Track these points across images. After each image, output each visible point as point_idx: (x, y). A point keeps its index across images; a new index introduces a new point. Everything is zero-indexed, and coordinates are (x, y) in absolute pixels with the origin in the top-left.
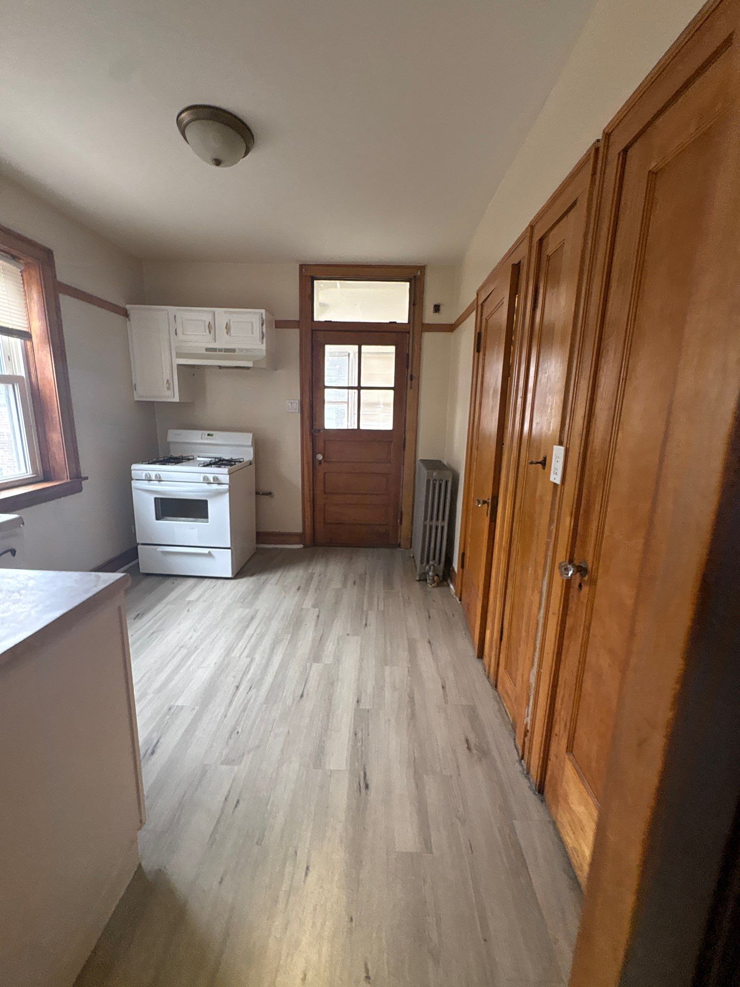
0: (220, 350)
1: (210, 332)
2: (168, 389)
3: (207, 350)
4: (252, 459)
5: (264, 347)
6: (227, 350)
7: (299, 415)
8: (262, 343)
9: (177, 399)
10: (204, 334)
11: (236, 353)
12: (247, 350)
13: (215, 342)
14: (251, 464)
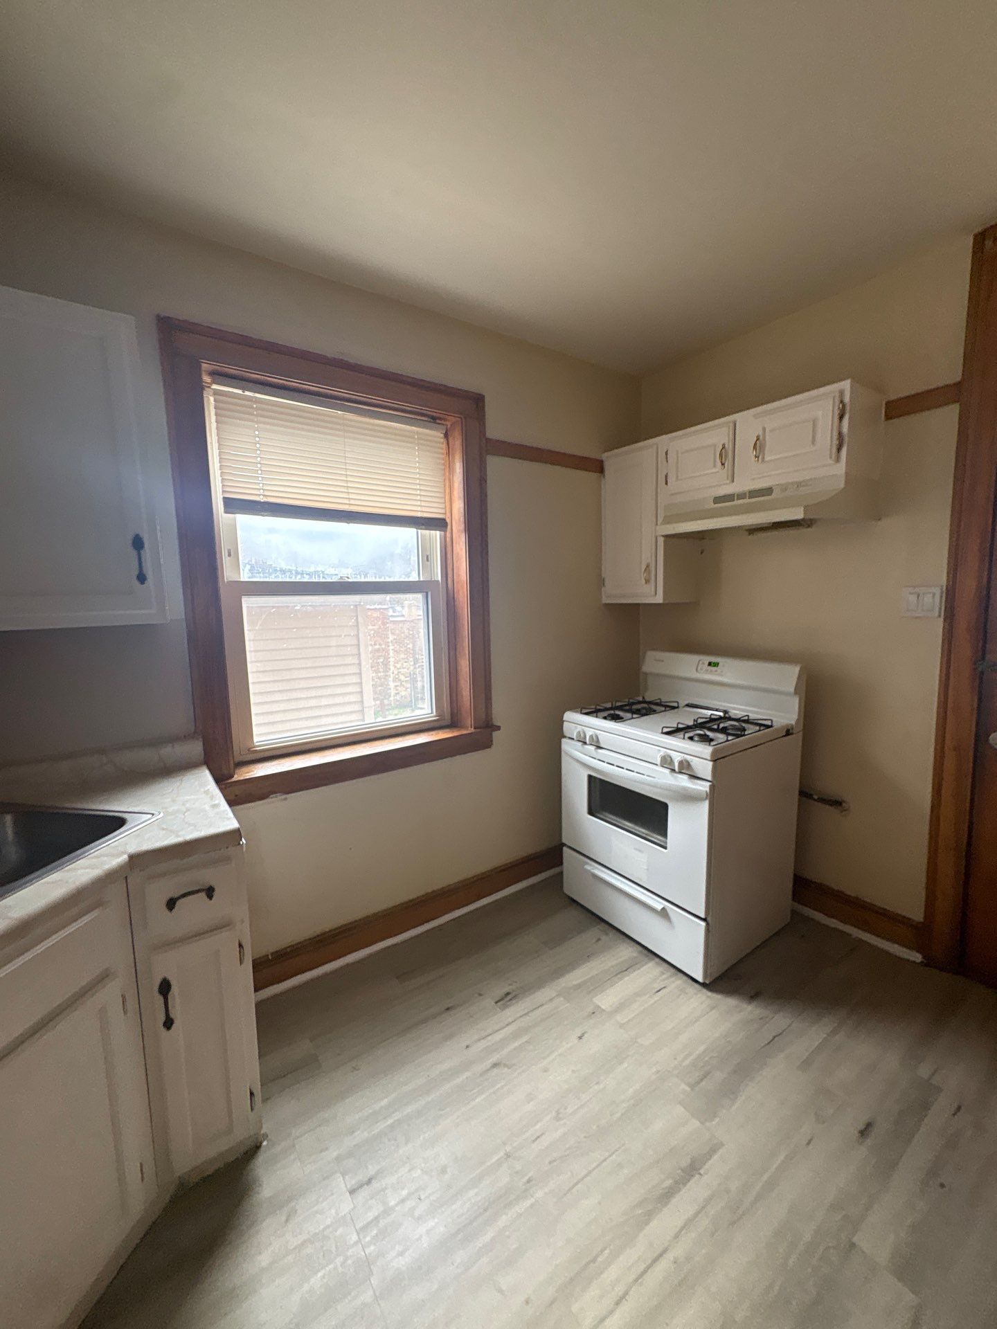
0: (741, 496)
1: (723, 464)
2: (647, 581)
3: (717, 500)
4: (793, 722)
5: (840, 469)
6: (754, 493)
7: (939, 626)
8: (838, 460)
9: (659, 599)
10: (714, 470)
11: (774, 496)
12: (799, 484)
13: (733, 481)
14: (788, 732)
